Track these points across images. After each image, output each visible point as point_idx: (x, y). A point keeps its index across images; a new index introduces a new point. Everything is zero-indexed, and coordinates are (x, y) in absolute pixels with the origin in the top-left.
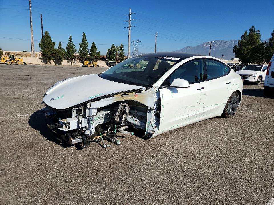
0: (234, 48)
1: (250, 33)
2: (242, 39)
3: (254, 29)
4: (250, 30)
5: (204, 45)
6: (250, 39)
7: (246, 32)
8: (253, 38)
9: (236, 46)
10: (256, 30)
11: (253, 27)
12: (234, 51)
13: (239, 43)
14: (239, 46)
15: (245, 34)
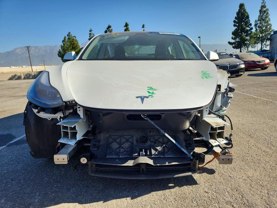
0: (58, 53)
1: (68, 38)
2: (63, 43)
3: (71, 35)
4: (68, 35)
5: (16, 50)
6: (71, 44)
7: (65, 37)
8: (74, 43)
9: (60, 50)
10: (73, 36)
11: (69, 33)
12: (59, 56)
13: (61, 47)
14: (63, 51)
15: (64, 39)
